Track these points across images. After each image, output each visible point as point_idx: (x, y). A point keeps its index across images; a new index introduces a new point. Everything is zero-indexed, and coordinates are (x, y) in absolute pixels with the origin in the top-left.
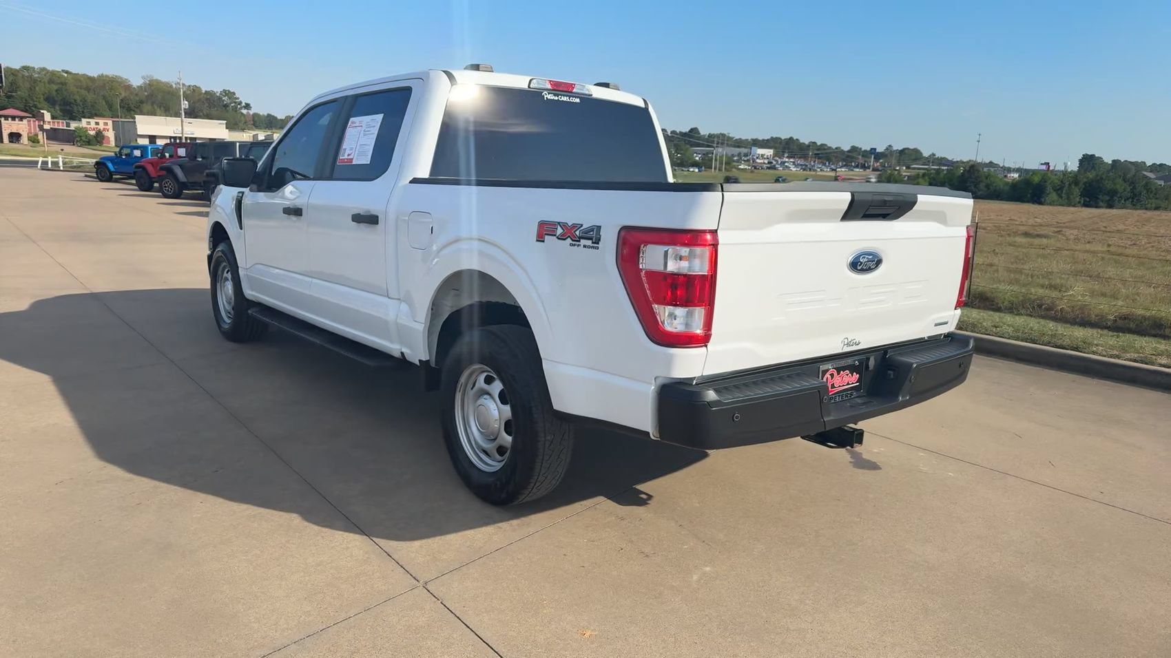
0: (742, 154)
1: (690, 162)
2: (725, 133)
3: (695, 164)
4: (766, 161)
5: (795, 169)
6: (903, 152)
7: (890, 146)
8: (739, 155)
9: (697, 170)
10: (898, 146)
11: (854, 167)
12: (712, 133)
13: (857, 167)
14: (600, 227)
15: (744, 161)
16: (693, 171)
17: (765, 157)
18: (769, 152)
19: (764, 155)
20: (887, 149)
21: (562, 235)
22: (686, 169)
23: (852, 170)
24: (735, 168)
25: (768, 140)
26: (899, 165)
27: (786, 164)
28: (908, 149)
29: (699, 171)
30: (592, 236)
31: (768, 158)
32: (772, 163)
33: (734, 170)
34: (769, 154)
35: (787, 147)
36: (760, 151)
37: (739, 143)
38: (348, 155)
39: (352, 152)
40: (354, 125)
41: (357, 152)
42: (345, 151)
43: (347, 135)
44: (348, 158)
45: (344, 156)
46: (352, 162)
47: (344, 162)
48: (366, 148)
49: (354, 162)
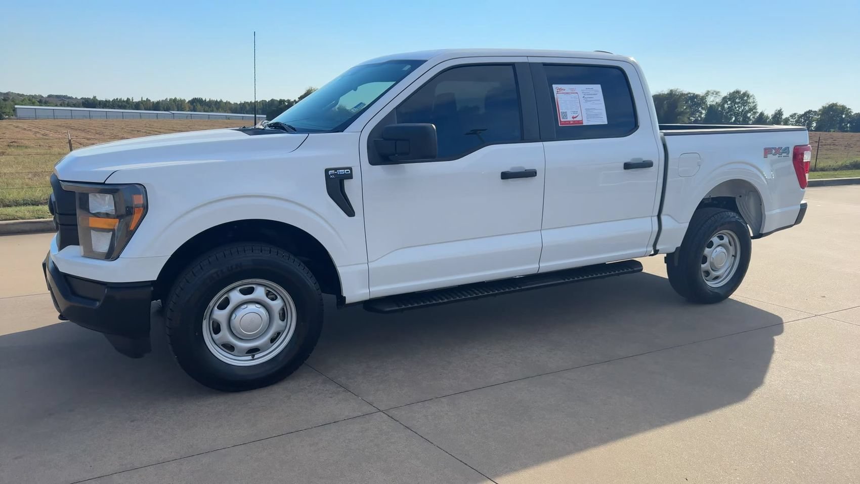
21: (774, 153)
30: (786, 151)
38: (573, 118)
39: (577, 115)
40: (564, 92)
41: (586, 115)
42: (565, 114)
43: (559, 100)
44: (575, 119)
45: (567, 118)
46: (582, 123)
47: (570, 124)
48: (596, 111)
49: (585, 124)
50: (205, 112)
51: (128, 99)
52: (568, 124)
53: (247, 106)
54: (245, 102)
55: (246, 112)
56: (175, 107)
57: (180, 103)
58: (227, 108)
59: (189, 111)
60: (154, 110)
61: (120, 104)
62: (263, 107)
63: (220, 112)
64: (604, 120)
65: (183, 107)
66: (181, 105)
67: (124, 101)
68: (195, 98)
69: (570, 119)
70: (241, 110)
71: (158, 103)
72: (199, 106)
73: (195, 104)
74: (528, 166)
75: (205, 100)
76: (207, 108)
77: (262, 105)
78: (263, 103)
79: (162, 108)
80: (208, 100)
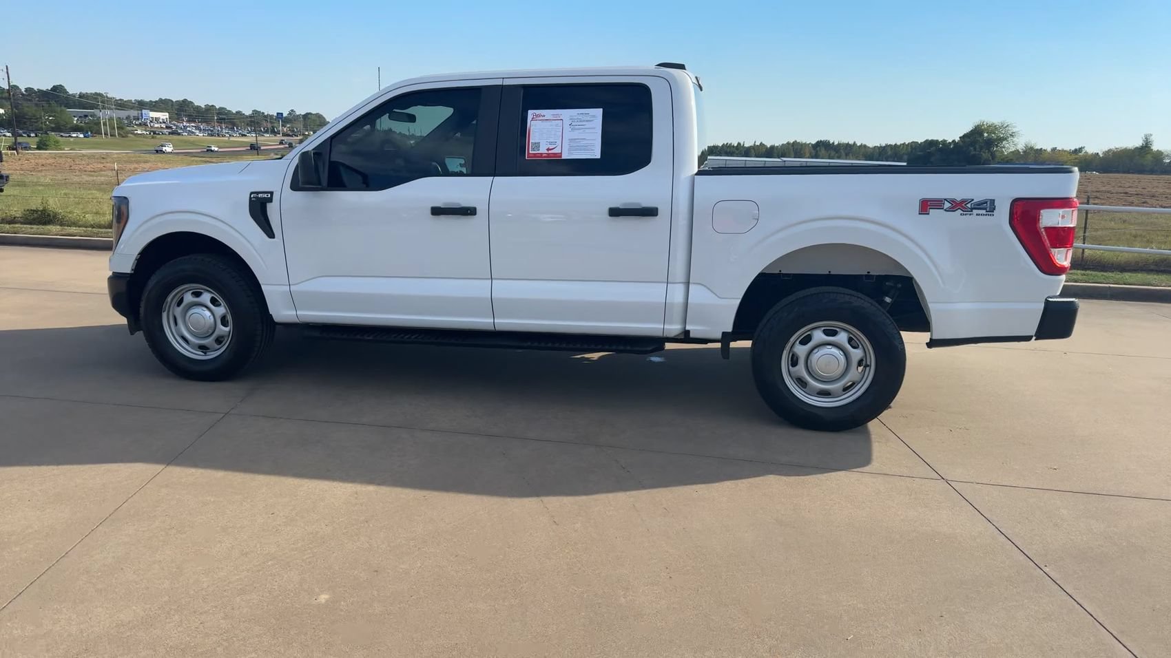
0: (132, 118)
1: (69, 126)
2: (102, 92)
3: (77, 129)
4: (164, 126)
5: (202, 135)
6: (306, 116)
7: (292, 110)
8: (128, 118)
9: (82, 136)
10: (301, 111)
11: (264, 133)
12: (84, 92)
13: (267, 132)
14: (994, 200)
15: (136, 125)
16: (77, 137)
17: (161, 121)
18: (164, 116)
19: (159, 118)
20: (290, 114)
21: (950, 208)
22: (68, 135)
23: (263, 136)
24: (132, 134)
25: (156, 102)
26: (307, 130)
27: (188, 129)
28: (310, 114)
29: (85, 137)
30: (988, 206)
31: (164, 122)
32: (171, 128)
33: (130, 135)
34: (164, 117)
35: (182, 110)
36: (153, 114)
37: (121, 105)
38: (548, 150)
39: (554, 146)
40: (543, 118)
41: (568, 147)
42: (537, 145)
43: (531, 128)
44: (550, 152)
45: (539, 150)
46: (561, 157)
47: (541, 157)
48: (585, 142)
49: (564, 157)
50: (829, 158)
51: (739, 144)
52: (538, 157)
53: (889, 150)
54: (887, 146)
55: (886, 158)
56: (792, 153)
57: (800, 147)
58: (861, 154)
59: (809, 158)
60: (767, 157)
61: (728, 150)
62: (912, 151)
63: (849, 159)
64: (596, 154)
65: (802, 152)
66: (801, 149)
67: (733, 146)
68: (821, 141)
69: (543, 150)
70: (880, 155)
71: (772, 147)
72: (823, 151)
73: (818, 148)
74: (465, 203)
75: (833, 143)
76: (833, 153)
77: (910, 150)
78: (911, 146)
79: (775, 155)
80: (836, 143)
